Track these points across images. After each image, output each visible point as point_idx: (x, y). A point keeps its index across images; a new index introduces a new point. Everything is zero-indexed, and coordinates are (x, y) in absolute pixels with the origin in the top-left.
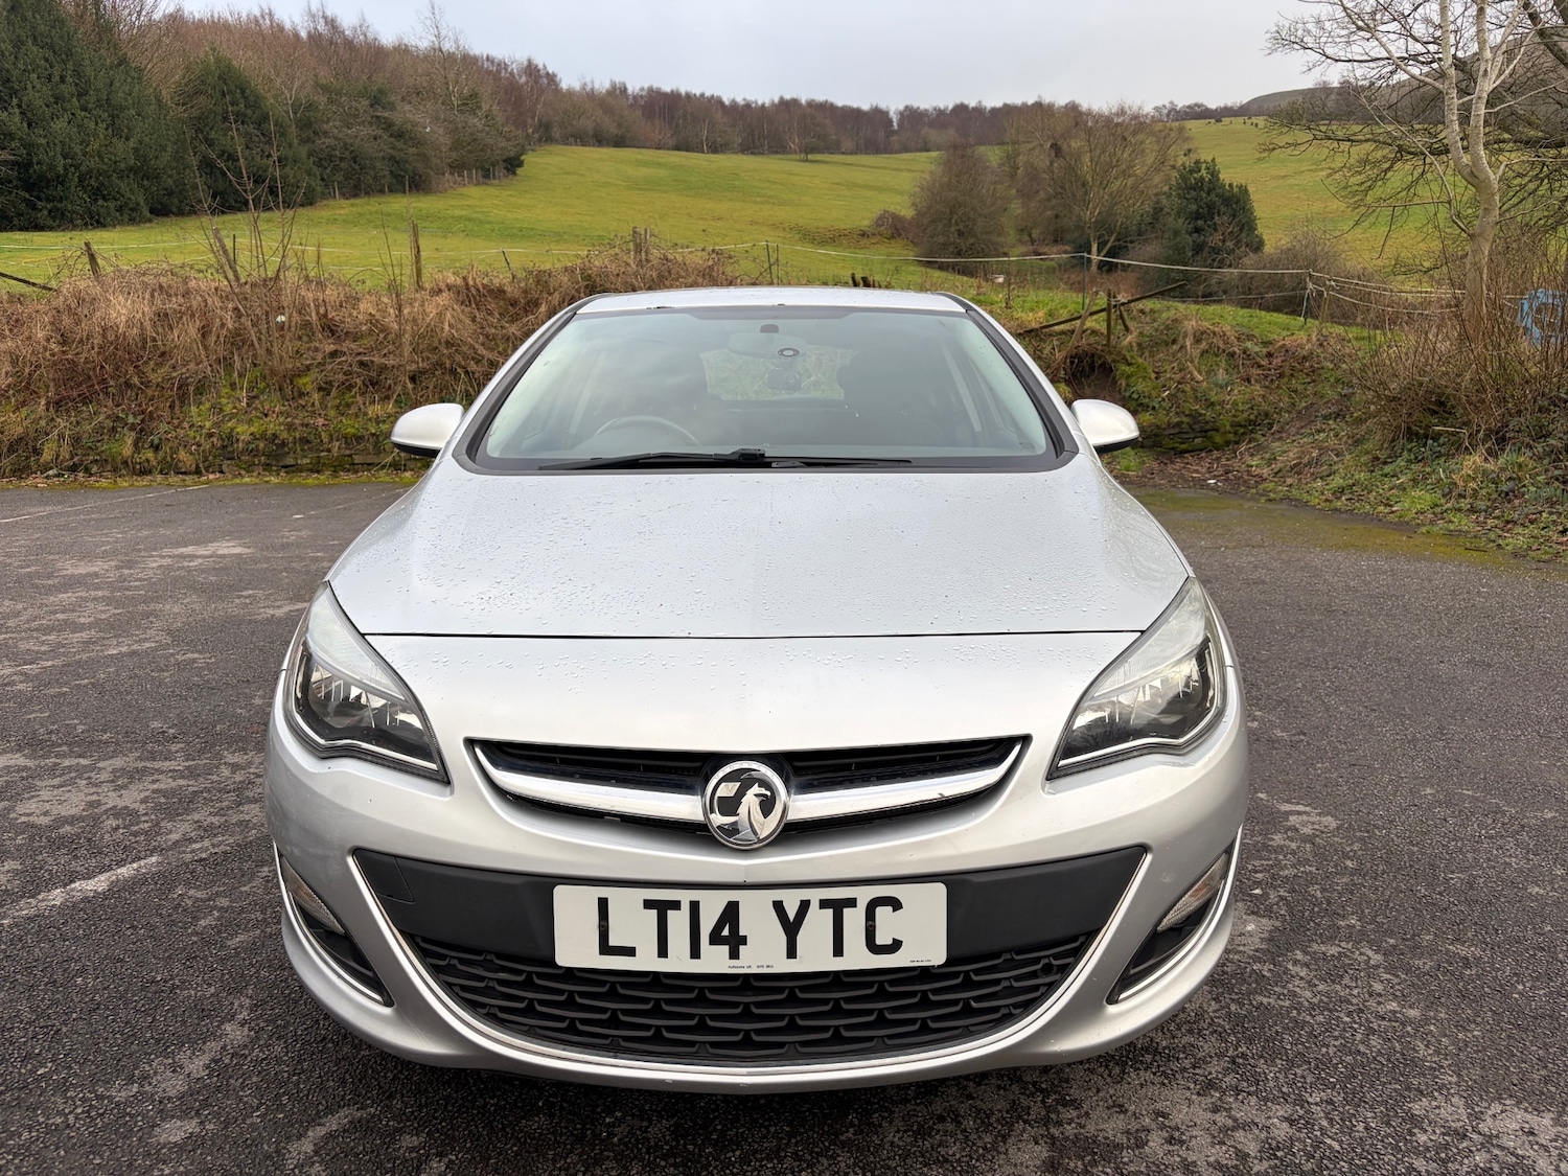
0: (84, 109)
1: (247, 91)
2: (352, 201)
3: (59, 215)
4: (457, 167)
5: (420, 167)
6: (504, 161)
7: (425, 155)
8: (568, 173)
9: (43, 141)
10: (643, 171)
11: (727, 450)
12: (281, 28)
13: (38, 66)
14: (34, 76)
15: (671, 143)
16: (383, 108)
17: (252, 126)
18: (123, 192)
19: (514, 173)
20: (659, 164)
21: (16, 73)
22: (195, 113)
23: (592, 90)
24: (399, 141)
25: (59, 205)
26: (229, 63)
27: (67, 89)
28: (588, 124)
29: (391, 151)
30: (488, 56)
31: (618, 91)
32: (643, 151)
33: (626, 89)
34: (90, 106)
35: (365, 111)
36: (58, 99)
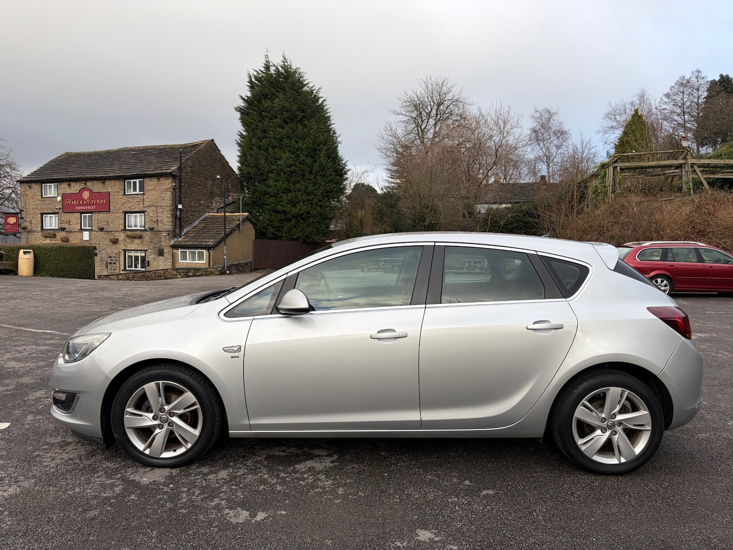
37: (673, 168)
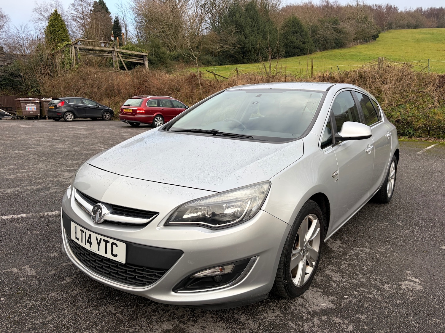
0: (258, 33)
1: (299, 24)
2: (323, 52)
3: (249, 60)
4: (356, 40)
5: (344, 41)
6: (372, 36)
7: (346, 37)
8: (394, 38)
9: (247, 42)
10: (422, 36)
11: (209, 129)
12: (313, 6)
13: (249, 24)
14: (248, 26)
15: (436, 25)
16: (336, 25)
17: (299, 34)
18: (264, 53)
19: (375, 40)
20: (428, 33)
21: (244, 26)
22: (285, 32)
23: (410, 11)
24: (339, 34)
25: (249, 57)
26: (296, 17)
27: (255, 28)
28: (405, 22)
29: (336, 37)
30: (376, 5)
31: (419, 10)
32: (424, 29)
33: (422, 9)
34: (259, 32)
35: (331, 26)
36: (253, 31)
37: (106, 52)
